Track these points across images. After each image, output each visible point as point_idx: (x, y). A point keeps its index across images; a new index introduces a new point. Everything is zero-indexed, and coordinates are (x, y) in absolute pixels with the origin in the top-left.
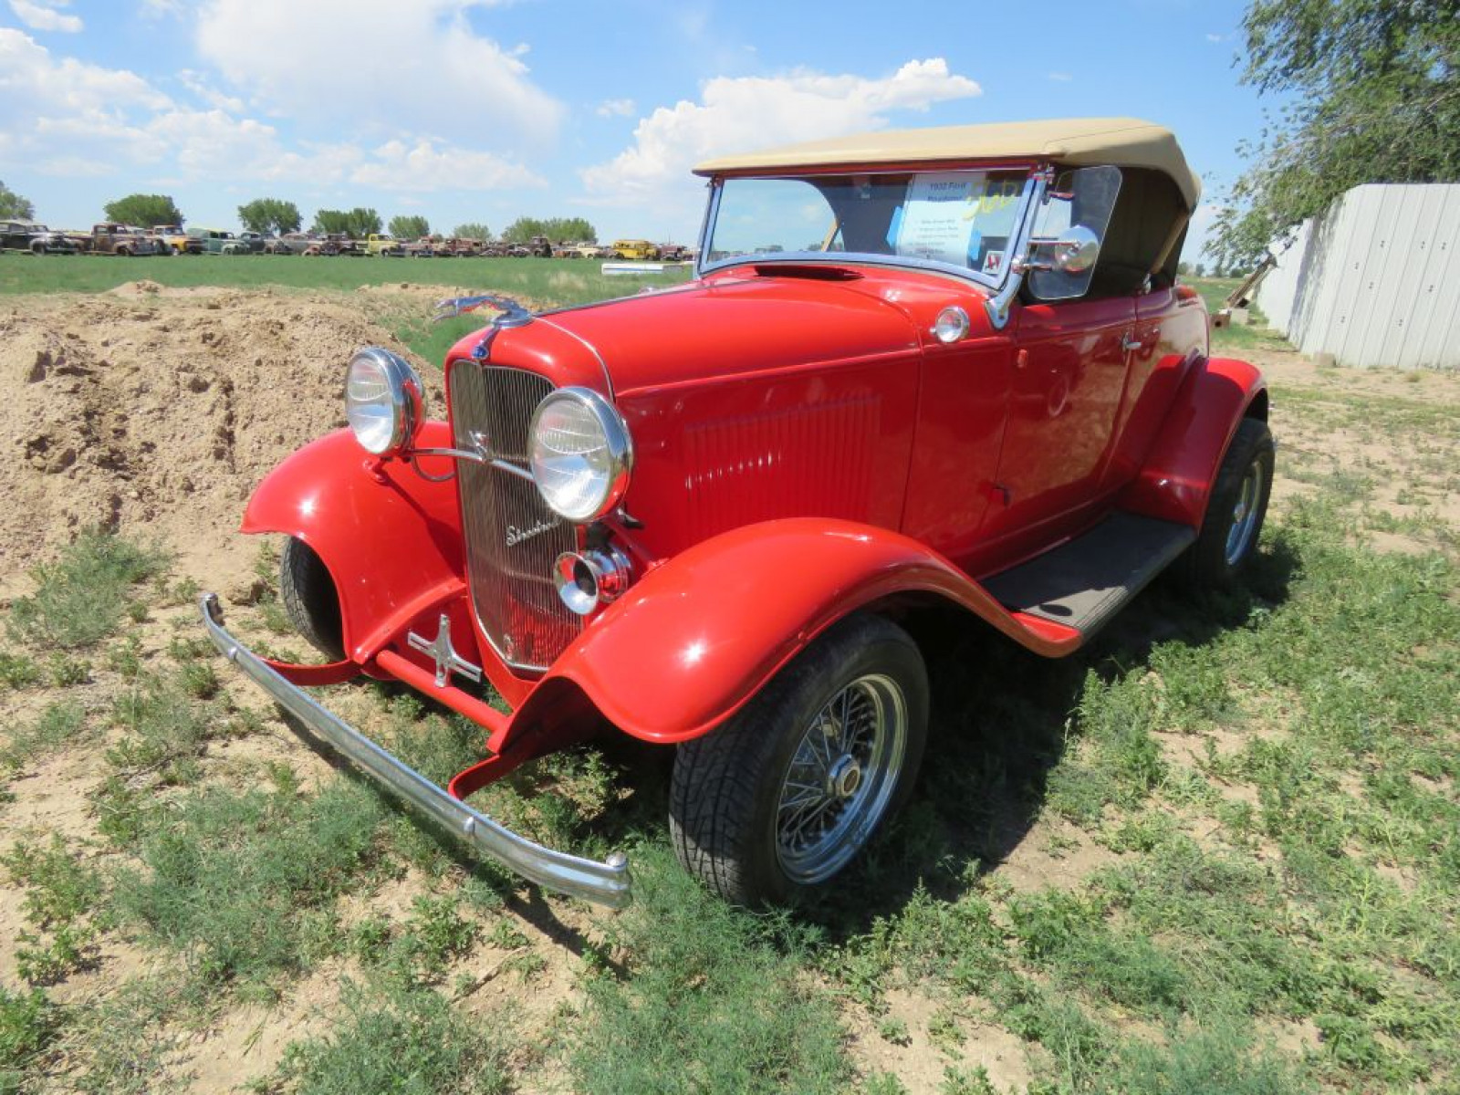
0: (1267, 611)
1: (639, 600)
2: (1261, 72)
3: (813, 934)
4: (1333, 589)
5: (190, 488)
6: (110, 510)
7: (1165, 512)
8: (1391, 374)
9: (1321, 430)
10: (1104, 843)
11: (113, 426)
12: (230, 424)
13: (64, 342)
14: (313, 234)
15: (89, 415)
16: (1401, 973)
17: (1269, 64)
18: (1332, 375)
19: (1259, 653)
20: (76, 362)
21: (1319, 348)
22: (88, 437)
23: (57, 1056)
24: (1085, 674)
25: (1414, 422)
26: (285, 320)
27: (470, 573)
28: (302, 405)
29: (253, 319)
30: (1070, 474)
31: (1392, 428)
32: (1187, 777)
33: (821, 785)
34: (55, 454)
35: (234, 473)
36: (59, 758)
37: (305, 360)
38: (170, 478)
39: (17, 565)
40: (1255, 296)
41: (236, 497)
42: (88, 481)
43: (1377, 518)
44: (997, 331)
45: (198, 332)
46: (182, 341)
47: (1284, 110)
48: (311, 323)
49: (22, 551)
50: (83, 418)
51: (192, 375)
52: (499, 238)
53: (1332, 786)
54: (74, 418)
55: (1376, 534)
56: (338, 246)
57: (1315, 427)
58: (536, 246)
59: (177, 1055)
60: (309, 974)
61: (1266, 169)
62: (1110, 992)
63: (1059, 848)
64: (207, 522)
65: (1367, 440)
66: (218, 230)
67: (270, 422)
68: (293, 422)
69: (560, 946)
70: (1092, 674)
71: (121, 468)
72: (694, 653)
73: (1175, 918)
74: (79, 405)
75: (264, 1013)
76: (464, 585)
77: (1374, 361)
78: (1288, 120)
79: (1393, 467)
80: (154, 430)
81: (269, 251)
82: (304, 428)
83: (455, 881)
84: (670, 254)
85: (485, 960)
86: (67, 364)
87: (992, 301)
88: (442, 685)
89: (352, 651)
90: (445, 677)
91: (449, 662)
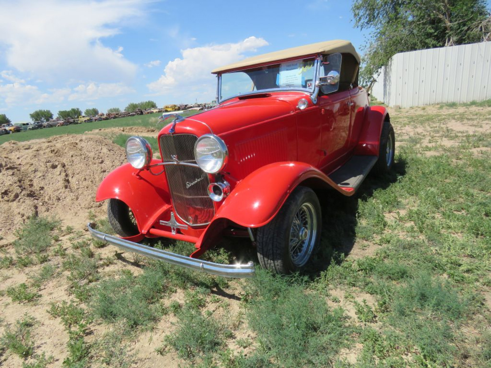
0: (402, 177)
1: (236, 194)
2: (360, 24)
3: (306, 278)
4: (418, 169)
5: (59, 199)
6: (34, 210)
7: (367, 153)
8: (416, 108)
9: (402, 127)
10: (376, 243)
11: (29, 183)
12: (67, 177)
13: (5, 160)
14: (58, 119)
15: (20, 181)
16: (465, 259)
17: (362, 21)
18: (400, 111)
19: (403, 189)
20: (11, 165)
21: (394, 104)
22: (22, 188)
23: (92, 357)
24: (357, 201)
25: (427, 120)
26: (77, 142)
27: (173, 202)
28: (89, 167)
29: (66, 143)
30: (337, 147)
31: (422, 123)
32: (394, 223)
33: (298, 237)
34: (12, 196)
35: (72, 192)
36: (51, 282)
37: (87, 153)
38: (52, 197)
39: (7, 233)
40: (371, 92)
41: (75, 199)
42: (25, 202)
43: (425, 148)
44: (314, 105)
45: (49, 150)
46: (44, 153)
47: (370, 34)
48: (86, 141)
49: (8, 228)
50: (18, 182)
51: (52, 163)
52: (123, 111)
53: (433, 218)
54: (15, 183)
55: (426, 152)
56: (68, 122)
57: (400, 126)
58: (137, 112)
59: (129, 349)
60: (160, 321)
61: (368, 53)
62: (390, 277)
63: (364, 248)
64: (67, 209)
65: (416, 127)
66: (25, 123)
67: (80, 174)
68: (88, 173)
69: (231, 299)
70: (360, 200)
71: (35, 196)
72: (256, 205)
73: (402, 257)
74: (16, 179)
75: (150, 334)
76: (170, 206)
77: (411, 106)
78: (372, 37)
79: (425, 133)
80: (42, 183)
81: (44, 127)
82: (92, 174)
83: (193, 289)
84: (183, 107)
85: (211, 307)
86: (8, 166)
87: (312, 96)
88: (175, 234)
89: (141, 230)
90: (175, 231)
91: (176, 226)
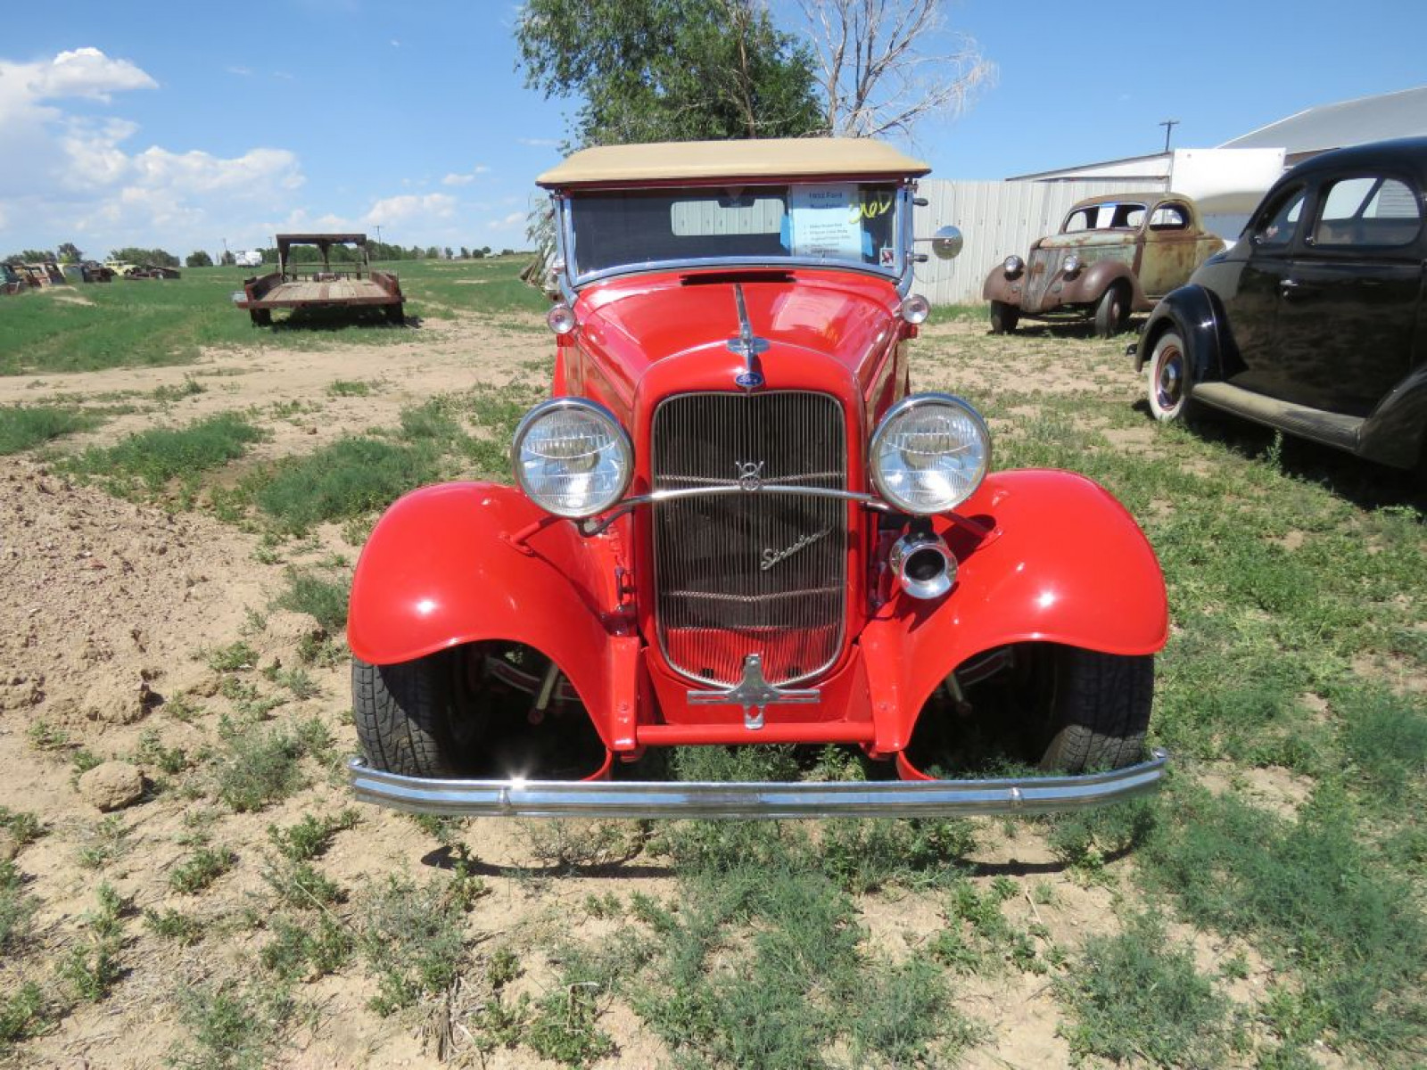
87: (898, 288)
88: (759, 726)
89: (611, 742)
90: (760, 716)
91: (768, 700)
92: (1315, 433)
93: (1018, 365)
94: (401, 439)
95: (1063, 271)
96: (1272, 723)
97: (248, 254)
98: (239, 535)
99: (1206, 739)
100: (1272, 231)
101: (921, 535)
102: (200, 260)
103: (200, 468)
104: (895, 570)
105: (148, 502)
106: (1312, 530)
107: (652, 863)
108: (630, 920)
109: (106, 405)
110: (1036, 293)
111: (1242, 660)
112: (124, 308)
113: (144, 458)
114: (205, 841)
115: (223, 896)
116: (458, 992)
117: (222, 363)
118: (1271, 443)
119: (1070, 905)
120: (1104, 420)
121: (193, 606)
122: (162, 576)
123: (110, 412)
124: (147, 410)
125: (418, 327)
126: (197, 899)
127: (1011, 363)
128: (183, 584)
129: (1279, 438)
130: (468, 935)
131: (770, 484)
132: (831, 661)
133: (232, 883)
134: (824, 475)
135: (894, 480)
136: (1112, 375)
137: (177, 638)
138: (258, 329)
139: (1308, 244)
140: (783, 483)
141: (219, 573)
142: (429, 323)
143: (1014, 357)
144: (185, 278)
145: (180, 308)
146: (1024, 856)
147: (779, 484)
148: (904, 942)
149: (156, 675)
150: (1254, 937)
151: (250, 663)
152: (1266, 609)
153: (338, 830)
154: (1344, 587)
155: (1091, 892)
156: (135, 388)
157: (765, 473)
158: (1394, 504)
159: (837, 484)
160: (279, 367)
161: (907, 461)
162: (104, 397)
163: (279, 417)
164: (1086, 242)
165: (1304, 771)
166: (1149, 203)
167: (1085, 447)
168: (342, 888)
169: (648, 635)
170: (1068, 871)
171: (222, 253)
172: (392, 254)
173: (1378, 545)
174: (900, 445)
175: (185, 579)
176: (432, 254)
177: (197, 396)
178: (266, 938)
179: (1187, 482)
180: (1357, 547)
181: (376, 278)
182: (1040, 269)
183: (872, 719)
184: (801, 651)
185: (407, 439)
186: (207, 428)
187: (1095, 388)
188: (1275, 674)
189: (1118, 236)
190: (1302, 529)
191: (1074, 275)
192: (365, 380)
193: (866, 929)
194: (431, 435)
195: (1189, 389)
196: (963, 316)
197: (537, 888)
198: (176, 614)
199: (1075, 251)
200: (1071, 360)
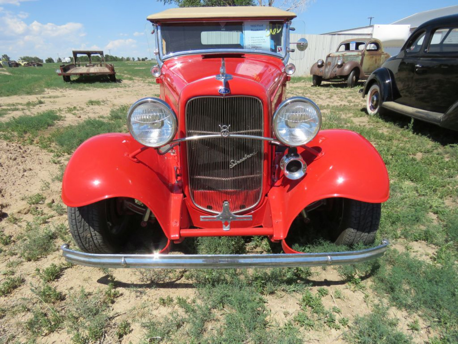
88: (228, 229)
89: (169, 236)
90: (229, 226)
91: (232, 219)
92: (425, 118)
93: (322, 96)
94: (109, 119)
95: (337, 64)
96: (418, 224)
97: (66, 58)
98: (47, 153)
99: (395, 230)
100: (412, 48)
101: (292, 154)
102: (50, 61)
103: (37, 129)
104: (282, 168)
105: (16, 141)
106: (425, 152)
107: (187, 282)
108: (176, 307)
109: (9, 108)
110: (328, 72)
111: (405, 200)
112: (21, 76)
113: (18, 126)
114: (13, 273)
115: (16, 297)
116: (104, 340)
117: (51, 94)
118: (410, 122)
119: (348, 299)
120: (351, 115)
121: (25, 180)
122: (14, 168)
123: (9, 110)
124: (23, 109)
125: (121, 82)
126: (6, 298)
127: (319, 96)
128: (22, 171)
129: (412, 121)
130: (111, 314)
131: (233, 134)
132: (257, 203)
133: (21, 291)
134: (254, 131)
135: (282, 132)
136: (353, 100)
137: (17, 192)
138: (66, 83)
139: (426, 52)
140: (238, 134)
141: (36, 167)
142: (125, 82)
143: (320, 94)
144: (44, 67)
145: (40, 76)
146: (330, 278)
147: (236, 134)
148: (284, 316)
149: (6, 206)
150: (420, 313)
151: (43, 201)
152: (412, 181)
153: (66, 268)
154: (438, 173)
155: (356, 293)
156: (20, 102)
157: (230, 130)
158: (453, 143)
159: (260, 134)
160: (71, 95)
161: (287, 125)
162: (9, 105)
163: (69, 112)
164: (345, 55)
165: (432, 242)
166: (366, 42)
167: (345, 124)
168: (64, 294)
169: (186, 193)
170: (347, 284)
171: (57, 58)
172: (115, 59)
173: (448, 158)
174: (285, 118)
175: (22, 170)
176: (128, 59)
177: (41, 105)
178: (30, 316)
179: (381, 136)
180: (442, 158)
181: (107, 66)
182: (329, 64)
183: (272, 226)
184: (246, 199)
185: (112, 120)
186: (42, 115)
187: (348, 104)
188: (419, 205)
189: (356, 53)
190: (422, 152)
191: (341, 66)
192: (100, 100)
193: (269, 310)
194: (120, 118)
195: (381, 104)
196: (303, 80)
197: (141, 293)
198: (17, 183)
199: (341, 58)
200: (340, 95)
